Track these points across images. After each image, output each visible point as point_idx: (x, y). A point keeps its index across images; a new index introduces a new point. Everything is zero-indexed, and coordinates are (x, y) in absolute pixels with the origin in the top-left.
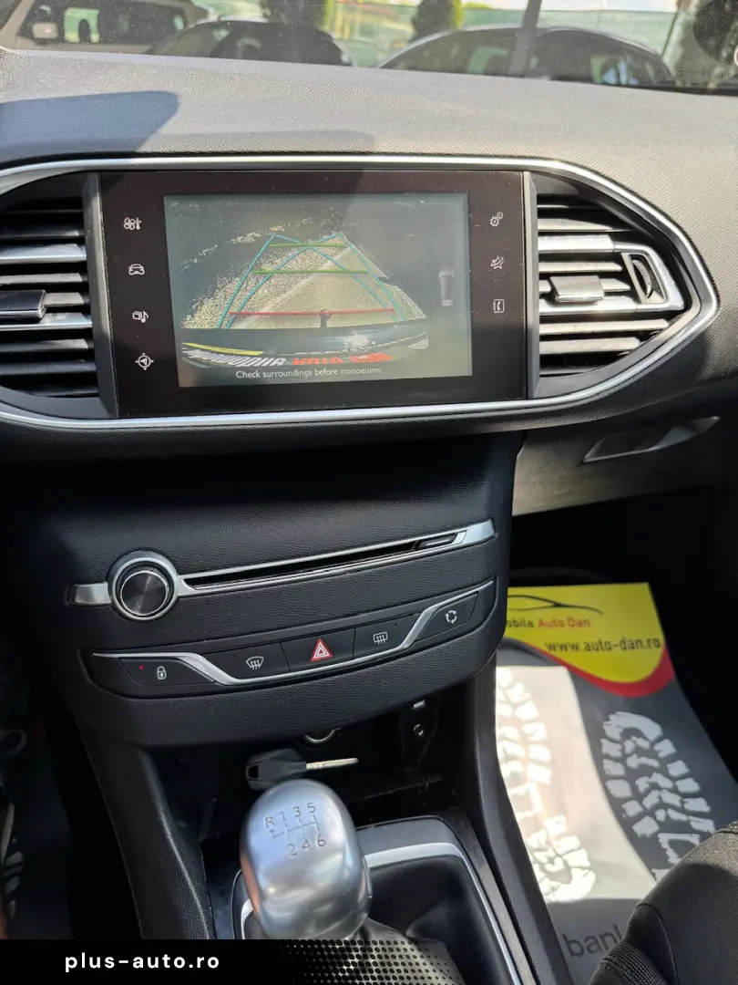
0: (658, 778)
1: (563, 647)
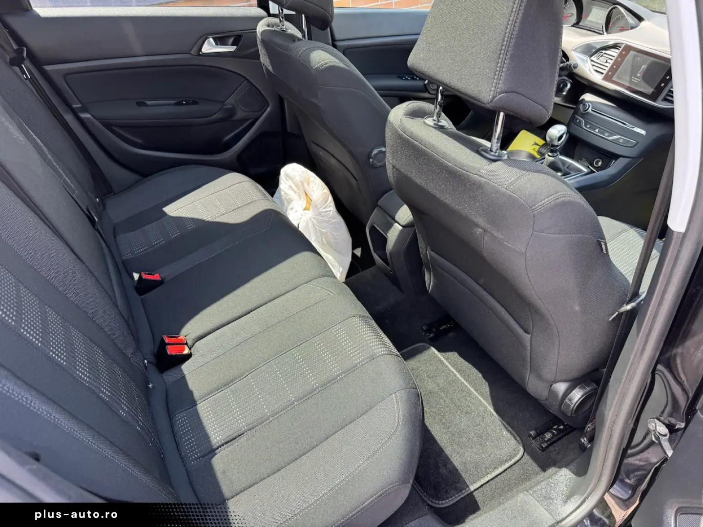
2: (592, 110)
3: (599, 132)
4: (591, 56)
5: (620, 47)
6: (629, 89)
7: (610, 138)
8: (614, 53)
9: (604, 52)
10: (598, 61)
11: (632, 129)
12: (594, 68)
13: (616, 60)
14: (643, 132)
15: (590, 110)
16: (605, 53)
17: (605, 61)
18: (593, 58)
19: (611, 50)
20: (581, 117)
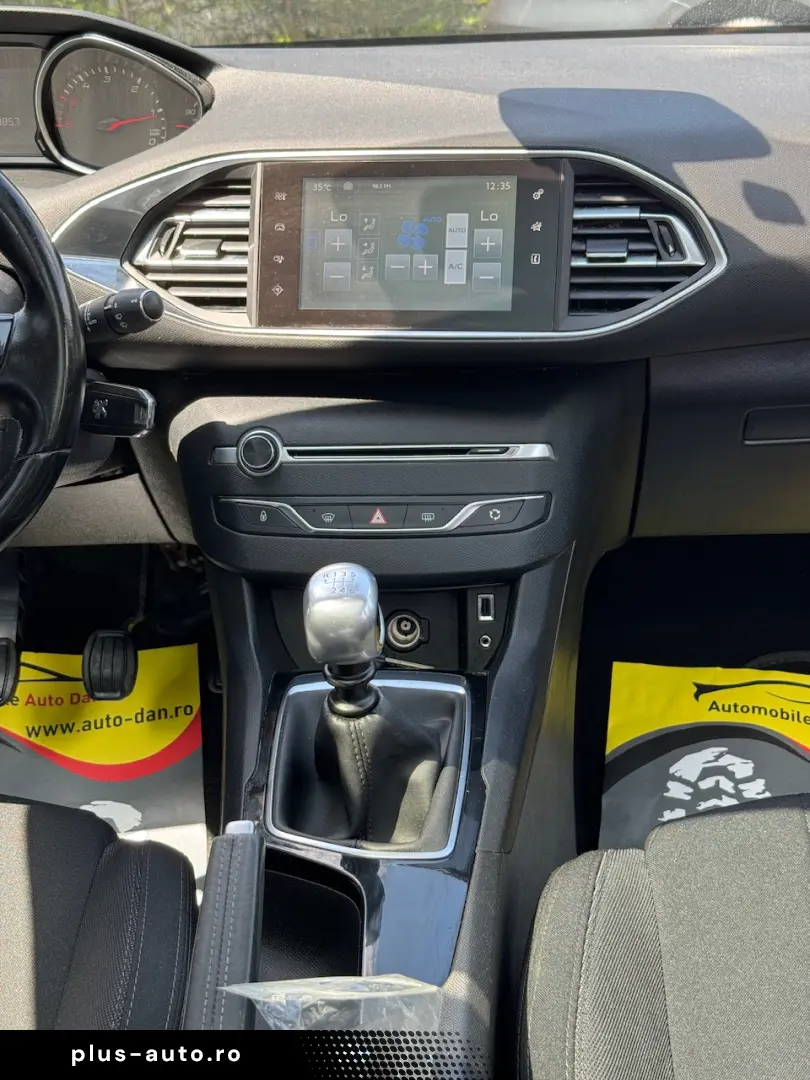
2: (291, 453)
3: (390, 522)
6: (401, 318)
7: (452, 524)
9: (181, 218)
10: (177, 262)
13: (266, 236)
14: (539, 451)
15: (284, 456)
18: (142, 258)
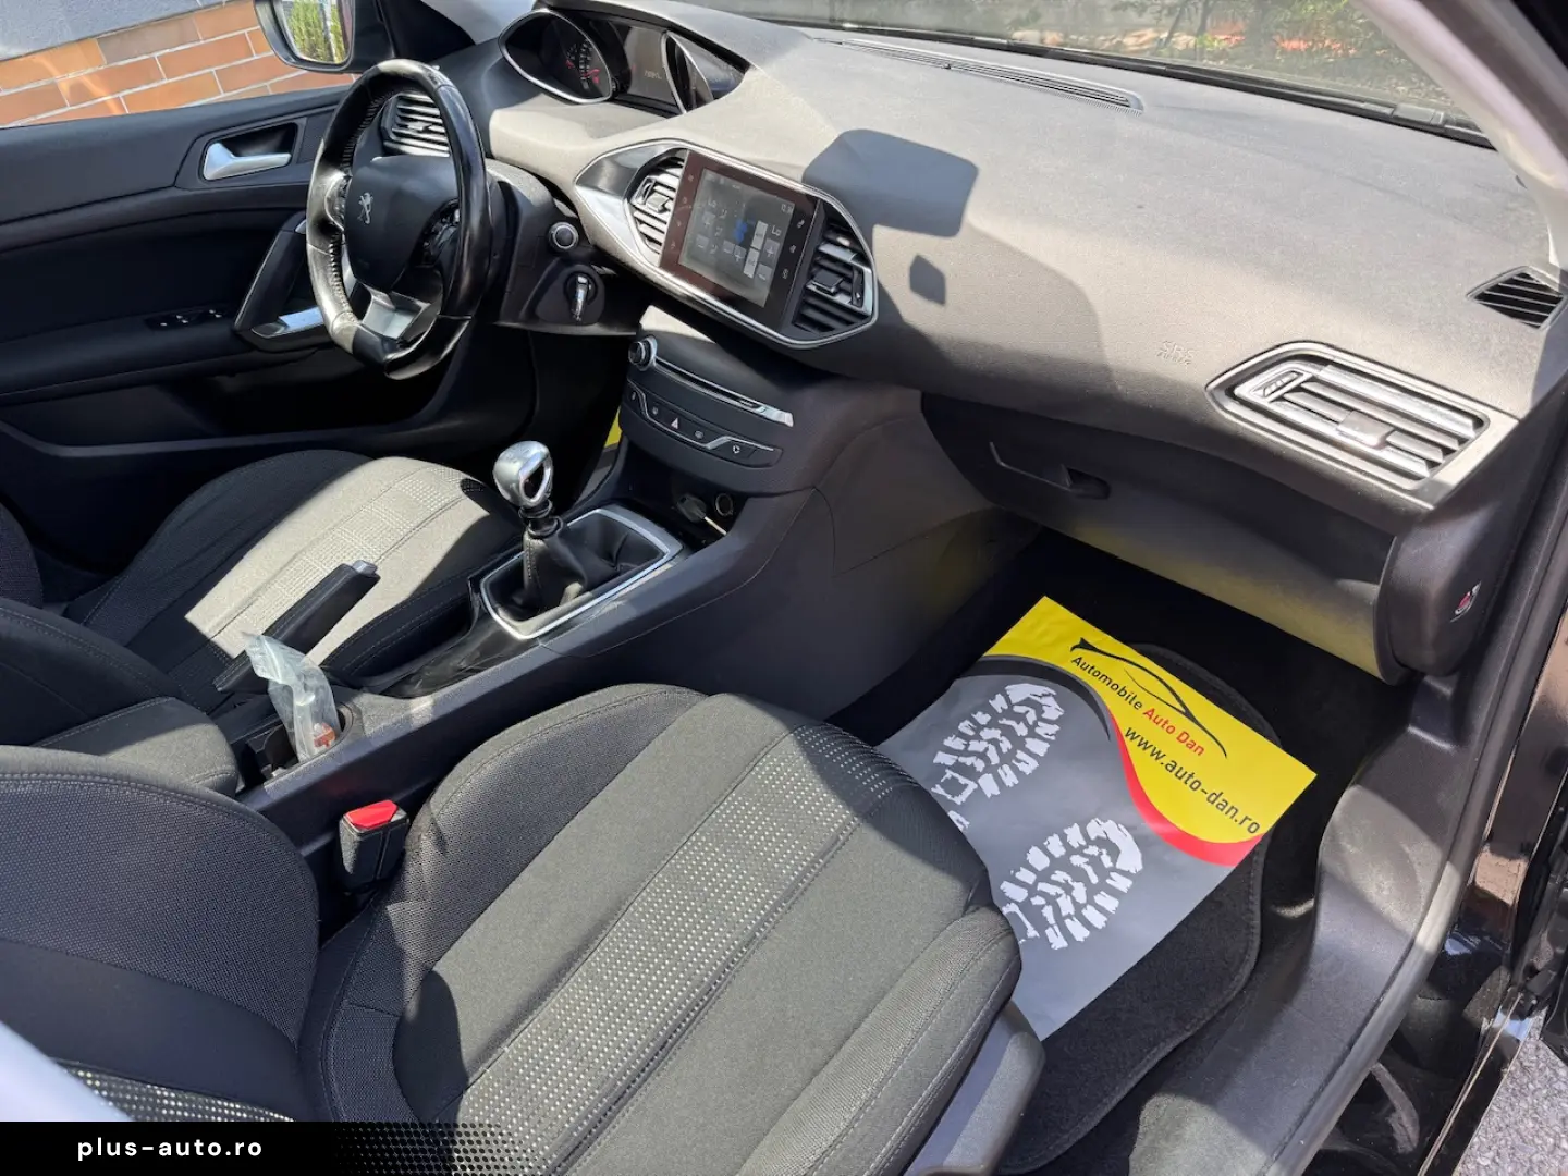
0: (1080, 891)
1: (1144, 745)
4: (629, 196)
5: (683, 161)
8: (671, 178)
11: (752, 410)
12: (643, 228)
16: (657, 183)
17: (660, 208)
19: (668, 170)
20: (641, 385)
